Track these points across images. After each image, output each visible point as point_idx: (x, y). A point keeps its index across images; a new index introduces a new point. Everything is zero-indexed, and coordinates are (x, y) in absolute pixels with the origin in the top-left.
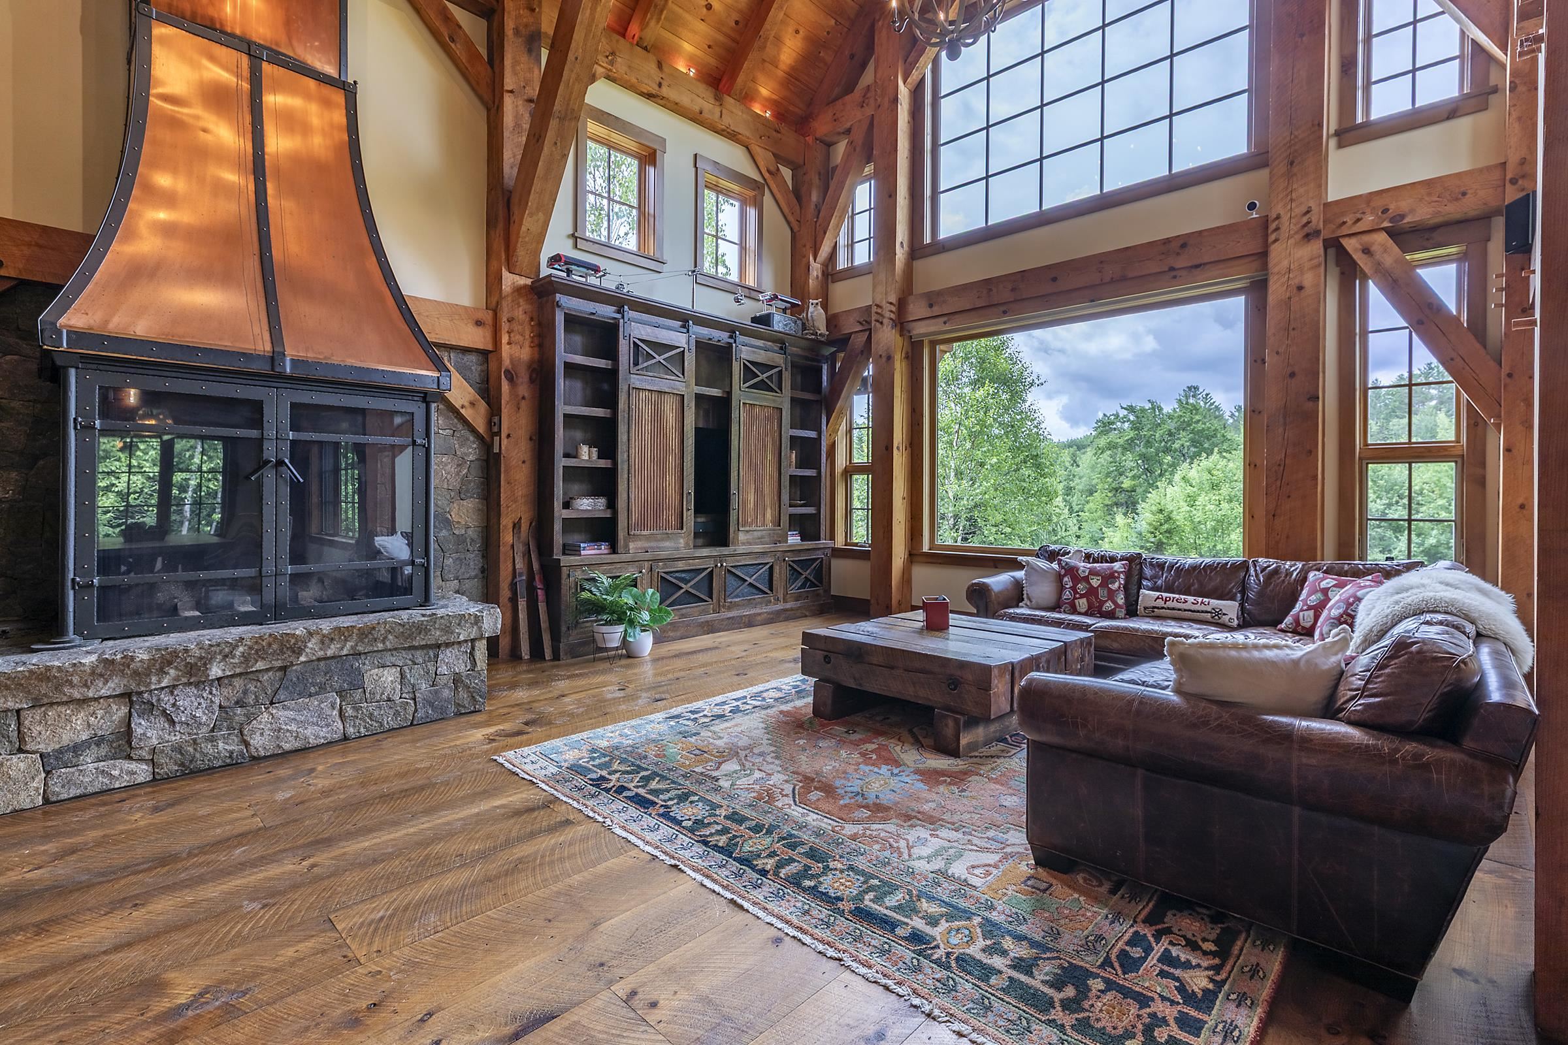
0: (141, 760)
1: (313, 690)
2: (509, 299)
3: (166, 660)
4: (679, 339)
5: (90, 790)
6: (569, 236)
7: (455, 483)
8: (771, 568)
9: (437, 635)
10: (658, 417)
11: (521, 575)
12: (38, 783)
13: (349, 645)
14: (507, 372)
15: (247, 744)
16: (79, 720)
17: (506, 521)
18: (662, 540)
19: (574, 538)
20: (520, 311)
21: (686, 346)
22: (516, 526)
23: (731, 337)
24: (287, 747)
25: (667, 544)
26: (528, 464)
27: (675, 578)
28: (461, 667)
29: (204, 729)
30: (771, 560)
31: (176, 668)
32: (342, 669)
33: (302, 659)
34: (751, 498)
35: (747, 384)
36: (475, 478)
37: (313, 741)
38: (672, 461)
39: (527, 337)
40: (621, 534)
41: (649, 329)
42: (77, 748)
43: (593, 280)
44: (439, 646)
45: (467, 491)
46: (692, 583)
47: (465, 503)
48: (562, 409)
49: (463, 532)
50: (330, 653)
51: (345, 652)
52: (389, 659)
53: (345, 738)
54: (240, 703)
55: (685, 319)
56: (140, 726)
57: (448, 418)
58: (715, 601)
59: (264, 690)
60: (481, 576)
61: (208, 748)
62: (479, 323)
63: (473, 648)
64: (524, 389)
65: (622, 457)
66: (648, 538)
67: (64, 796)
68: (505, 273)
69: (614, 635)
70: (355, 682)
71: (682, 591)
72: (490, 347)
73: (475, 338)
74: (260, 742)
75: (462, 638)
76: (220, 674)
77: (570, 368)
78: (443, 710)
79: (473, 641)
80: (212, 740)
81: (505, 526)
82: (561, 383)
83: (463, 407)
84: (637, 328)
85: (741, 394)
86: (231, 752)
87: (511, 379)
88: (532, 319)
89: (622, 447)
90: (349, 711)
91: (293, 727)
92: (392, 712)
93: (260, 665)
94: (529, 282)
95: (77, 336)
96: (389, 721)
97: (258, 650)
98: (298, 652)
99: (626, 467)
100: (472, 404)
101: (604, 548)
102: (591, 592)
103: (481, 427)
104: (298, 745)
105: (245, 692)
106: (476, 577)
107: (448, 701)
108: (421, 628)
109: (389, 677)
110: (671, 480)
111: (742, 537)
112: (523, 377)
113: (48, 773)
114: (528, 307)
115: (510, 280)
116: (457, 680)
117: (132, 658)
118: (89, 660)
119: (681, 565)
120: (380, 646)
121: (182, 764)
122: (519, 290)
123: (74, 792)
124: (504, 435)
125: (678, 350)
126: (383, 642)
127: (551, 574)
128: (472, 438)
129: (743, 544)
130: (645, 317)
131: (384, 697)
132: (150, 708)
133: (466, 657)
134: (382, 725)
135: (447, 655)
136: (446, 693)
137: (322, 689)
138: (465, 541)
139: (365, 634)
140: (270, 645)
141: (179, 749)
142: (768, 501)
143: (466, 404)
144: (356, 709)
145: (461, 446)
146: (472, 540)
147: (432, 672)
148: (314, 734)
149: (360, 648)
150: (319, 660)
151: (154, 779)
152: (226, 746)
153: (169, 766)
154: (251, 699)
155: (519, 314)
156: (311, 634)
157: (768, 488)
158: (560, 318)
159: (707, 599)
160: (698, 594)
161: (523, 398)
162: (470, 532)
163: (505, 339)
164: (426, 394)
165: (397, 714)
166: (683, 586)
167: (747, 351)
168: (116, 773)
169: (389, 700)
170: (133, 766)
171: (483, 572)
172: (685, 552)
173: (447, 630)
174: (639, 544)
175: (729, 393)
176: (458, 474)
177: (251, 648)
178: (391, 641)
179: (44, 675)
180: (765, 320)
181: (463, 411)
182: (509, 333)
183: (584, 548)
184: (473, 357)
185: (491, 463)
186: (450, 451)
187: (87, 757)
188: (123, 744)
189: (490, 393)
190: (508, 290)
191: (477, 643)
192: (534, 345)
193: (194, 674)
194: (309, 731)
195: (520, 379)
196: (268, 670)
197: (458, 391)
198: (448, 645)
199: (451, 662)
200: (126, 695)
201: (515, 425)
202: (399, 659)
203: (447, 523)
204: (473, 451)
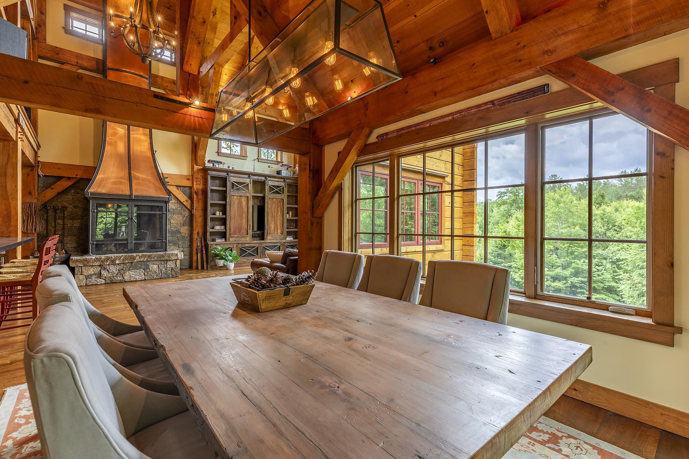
0: (103, 279)
1: (138, 268)
2: (196, 172)
3: (108, 259)
4: (248, 181)
5: (94, 284)
6: (216, 152)
7: (182, 222)
8: (279, 247)
9: (166, 258)
10: (240, 203)
11: (199, 246)
12: (85, 281)
13: (146, 259)
14: (195, 192)
15: (124, 278)
16: (92, 269)
17: (195, 232)
18: (241, 238)
19: (214, 237)
20: (200, 176)
21: (249, 183)
22: (198, 233)
23: (265, 179)
24: (132, 280)
25: (243, 239)
26: (202, 217)
27: (246, 249)
28: (173, 266)
29: (115, 274)
30: (279, 245)
31: (110, 261)
32: (144, 264)
33: (135, 261)
34: (273, 226)
35: (271, 192)
36: (188, 221)
37: (138, 279)
38: (244, 215)
39: (201, 182)
40: (228, 236)
41: (236, 178)
42: (91, 275)
43: (221, 166)
44: (168, 261)
45: (185, 224)
46: (251, 251)
47: (185, 227)
48: (209, 202)
49: (184, 235)
50: (141, 260)
51: (145, 260)
52: (155, 263)
53: (145, 280)
54: (122, 269)
55: (249, 174)
56: (103, 272)
57: (180, 205)
58: (259, 256)
59: (127, 267)
60: (189, 247)
61: (116, 278)
62: (188, 179)
63: (176, 262)
64: (200, 197)
65: (228, 214)
66: (236, 237)
67: (89, 284)
68: (195, 166)
69: (221, 263)
70: (147, 268)
71: (247, 253)
72: (191, 186)
73: (188, 183)
74: (126, 278)
75: (173, 259)
76: (118, 263)
77: (212, 191)
78: (168, 276)
80: (117, 276)
81: (195, 234)
82: (209, 194)
83: (184, 202)
84: (233, 179)
85: (269, 195)
86: (121, 280)
87: (197, 193)
88: (203, 177)
89: (228, 212)
90: (146, 274)
91: (134, 276)
92: (156, 275)
93: (126, 262)
94: (202, 167)
95: (92, 193)
96: (155, 277)
97: (126, 258)
98: (135, 259)
99: (229, 217)
100: (186, 201)
101: (223, 240)
102: (215, 251)
103: (189, 207)
104: (135, 280)
105: (123, 267)
106: (188, 247)
107: (170, 273)
108: (162, 256)
109: (155, 267)
110: (244, 221)
111: (269, 238)
112: (200, 193)
113: (86, 279)
114: (202, 174)
115: (196, 167)
116: (172, 269)
117: (101, 258)
118: (94, 258)
119: (247, 245)
120: (153, 259)
121: (111, 281)
122: (199, 170)
123: (91, 284)
124: (194, 209)
125: (247, 184)
126: (154, 258)
127: (206, 246)
128: (187, 210)
129: (270, 240)
130: (236, 175)
131: (154, 271)
132: (105, 269)
133: (174, 264)
134: (153, 278)
135: (170, 263)
136: (169, 272)
137: (140, 268)
138: (185, 237)
139: (149, 256)
140: (128, 257)
141: (110, 278)
142: (279, 227)
143: (185, 201)
144: (148, 273)
145: (184, 212)
146: (187, 237)
147: (166, 266)
148: (138, 278)
149: (148, 260)
150: (139, 261)
151: (105, 283)
152: (119, 278)
153: (108, 281)
154: (125, 269)
155: (199, 176)
156: (137, 255)
157: (279, 223)
158: (209, 178)
159: (256, 255)
160: (253, 254)
161: (200, 199)
162: (186, 235)
163: (195, 183)
164: (166, 201)
165: (157, 275)
166: (248, 251)
167: (270, 183)
168: (98, 281)
169: (155, 272)
170: (101, 280)
171: (190, 246)
172: (248, 242)
173: (169, 257)
174: (233, 239)
175: (265, 195)
176: (183, 219)
177: (124, 258)
178: (156, 259)
179: (86, 260)
180: (279, 172)
181: (183, 203)
182: (196, 182)
183: (217, 240)
184: (187, 188)
185: (191, 216)
186: (181, 214)
187: (93, 277)
188: (99, 275)
189: (191, 198)
190: (196, 170)
191: (177, 261)
192: (203, 184)
193: (113, 262)
194: (137, 277)
195: (199, 194)
196: (128, 263)
197: (183, 198)
198: (170, 260)
199: (171, 264)
200: (100, 266)
201: (198, 206)
202: (158, 263)
203: (180, 233)
204: (187, 213)
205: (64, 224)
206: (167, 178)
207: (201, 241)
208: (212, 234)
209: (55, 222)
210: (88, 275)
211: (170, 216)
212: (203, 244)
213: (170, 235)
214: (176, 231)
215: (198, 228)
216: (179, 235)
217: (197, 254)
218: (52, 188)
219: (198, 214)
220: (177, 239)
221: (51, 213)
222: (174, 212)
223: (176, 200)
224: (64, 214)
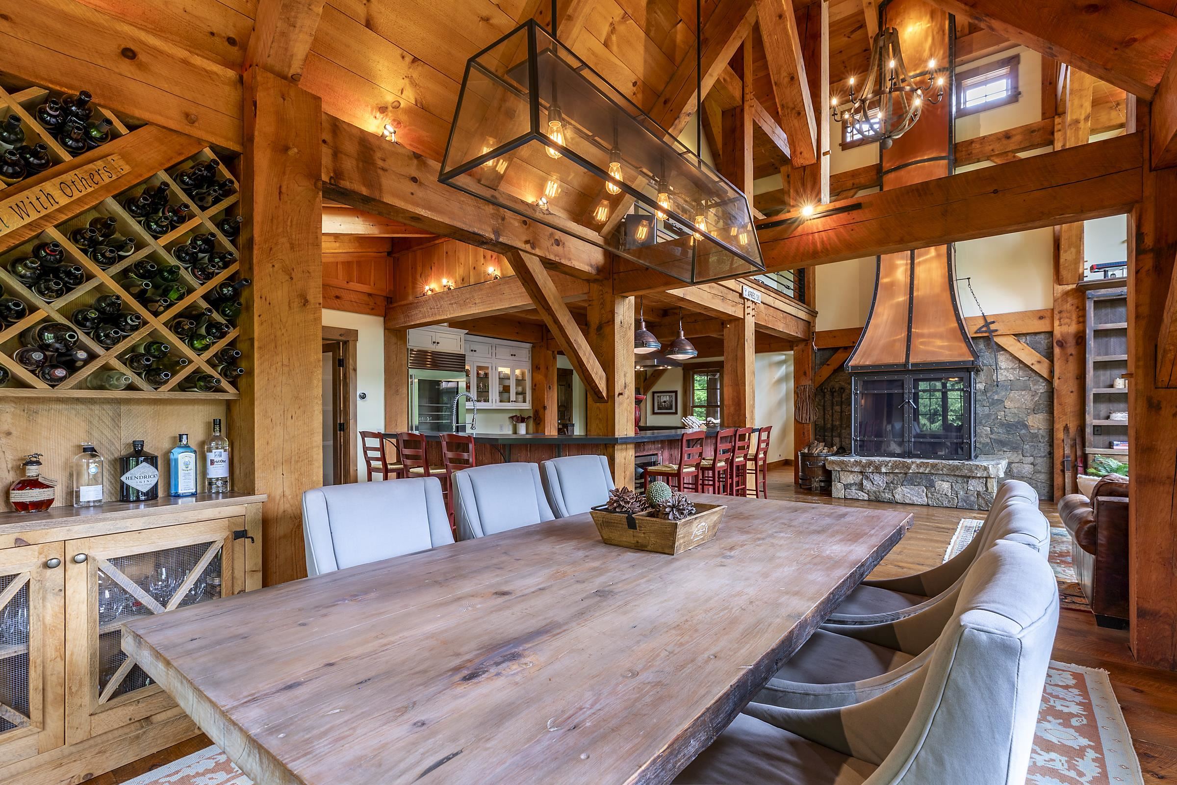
0: (866, 492)
1: (916, 484)
2: (1060, 300)
3: (870, 464)
5: (854, 497)
7: (1030, 405)
9: (965, 472)
11: (1068, 456)
12: (843, 491)
13: (928, 469)
14: (1059, 342)
16: (851, 476)
17: (1059, 426)
19: (1106, 438)
20: (1069, 305)
22: (1066, 428)
24: (907, 502)
26: (1075, 393)
28: (981, 488)
29: (882, 489)
31: (873, 467)
32: (926, 478)
33: (911, 471)
36: (1043, 402)
37: (916, 503)
39: (1072, 319)
42: (851, 485)
44: (969, 477)
45: (1039, 409)
47: (1037, 415)
48: (1092, 358)
49: (1036, 431)
50: (921, 471)
51: (926, 472)
52: (945, 478)
53: (928, 505)
54: (892, 483)
56: (865, 482)
57: (1024, 371)
59: (899, 480)
60: (1046, 456)
61: (883, 495)
62: (1042, 318)
63: (986, 481)
64: (1071, 349)
67: (848, 497)
68: (1057, 287)
70: (930, 485)
72: (1049, 329)
73: (1042, 326)
74: (898, 497)
75: (978, 475)
76: (885, 471)
77: (1096, 333)
78: (971, 505)
79: (986, 478)
80: (884, 492)
81: (1058, 429)
82: (1091, 343)
83: (1032, 364)
86: (890, 498)
87: (1061, 344)
88: (1077, 307)
90: (930, 495)
91: (909, 495)
92: (947, 500)
93: (897, 471)
94: (1074, 286)
95: (854, 367)
96: (946, 503)
97: (895, 465)
98: (909, 469)
100: (1038, 362)
103: (1045, 374)
104: (911, 502)
105: (893, 479)
106: (1044, 457)
107: (974, 502)
108: (957, 468)
109: (946, 486)
112: (1071, 342)
113: (845, 489)
114: (1075, 301)
115: (1060, 289)
116: (979, 494)
117: (862, 462)
118: (852, 460)
120: (941, 472)
121: (876, 498)
122: (1067, 294)
123: (850, 497)
124: (1056, 378)
126: (942, 470)
128: (1041, 380)
131: (944, 493)
132: (867, 478)
133: (983, 486)
134: (943, 504)
135: (973, 482)
136: (972, 498)
137: (919, 484)
138: (1037, 436)
139: (934, 466)
140: (899, 464)
141: (875, 492)
143: (1035, 363)
144: (933, 495)
145: (1034, 385)
146: (1042, 436)
147: (966, 487)
148: (917, 500)
149: (933, 471)
150: (918, 473)
151: (869, 500)
152: (888, 496)
153: (873, 498)
154: (895, 482)
155: (1066, 307)
156: (912, 462)
158: (1090, 305)
161: (1071, 355)
162: (1041, 432)
163: (1056, 323)
165: (949, 501)
168: (860, 495)
169: (946, 495)
170: (864, 494)
171: (1048, 454)
173: (971, 471)
176: (1032, 400)
177: (893, 464)
178: (945, 471)
179: (843, 462)
181: (1032, 367)
182: (1060, 319)
183: (1117, 445)
184: (1042, 336)
185: (1051, 393)
186: (1026, 388)
187: (853, 488)
188: (861, 487)
189: (1050, 356)
190: (1059, 295)
191: (988, 480)
192: (1079, 322)
193: (877, 470)
194: (914, 498)
195: (1069, 345)
196: (901, 473)
197: (1029, 356)
198: (973, 477)
199: (975, 486)
200: (861, 472)
201: (1064, 371)
202: (951, 479)
203: (1026, 426)
204: (1042, 387)
205: (841, 412)
206: (993, 322)
207: (1074, 446)
208: (1099, 430)
209: (832, 409)
210: (847, 484)
211: (1004, 393)
212: (1079, 453)
213: (1005, 431)
214: (1018, 422)
215: (1066, 418)
216: (1023, 431)
217: (1063, 471)
218: (828, 365)
219: (1065, 388)
220: (1018, 438)
221: (828, 396)
222: (1011, 386)
223: (1017, 362)
224: (842, 398)
